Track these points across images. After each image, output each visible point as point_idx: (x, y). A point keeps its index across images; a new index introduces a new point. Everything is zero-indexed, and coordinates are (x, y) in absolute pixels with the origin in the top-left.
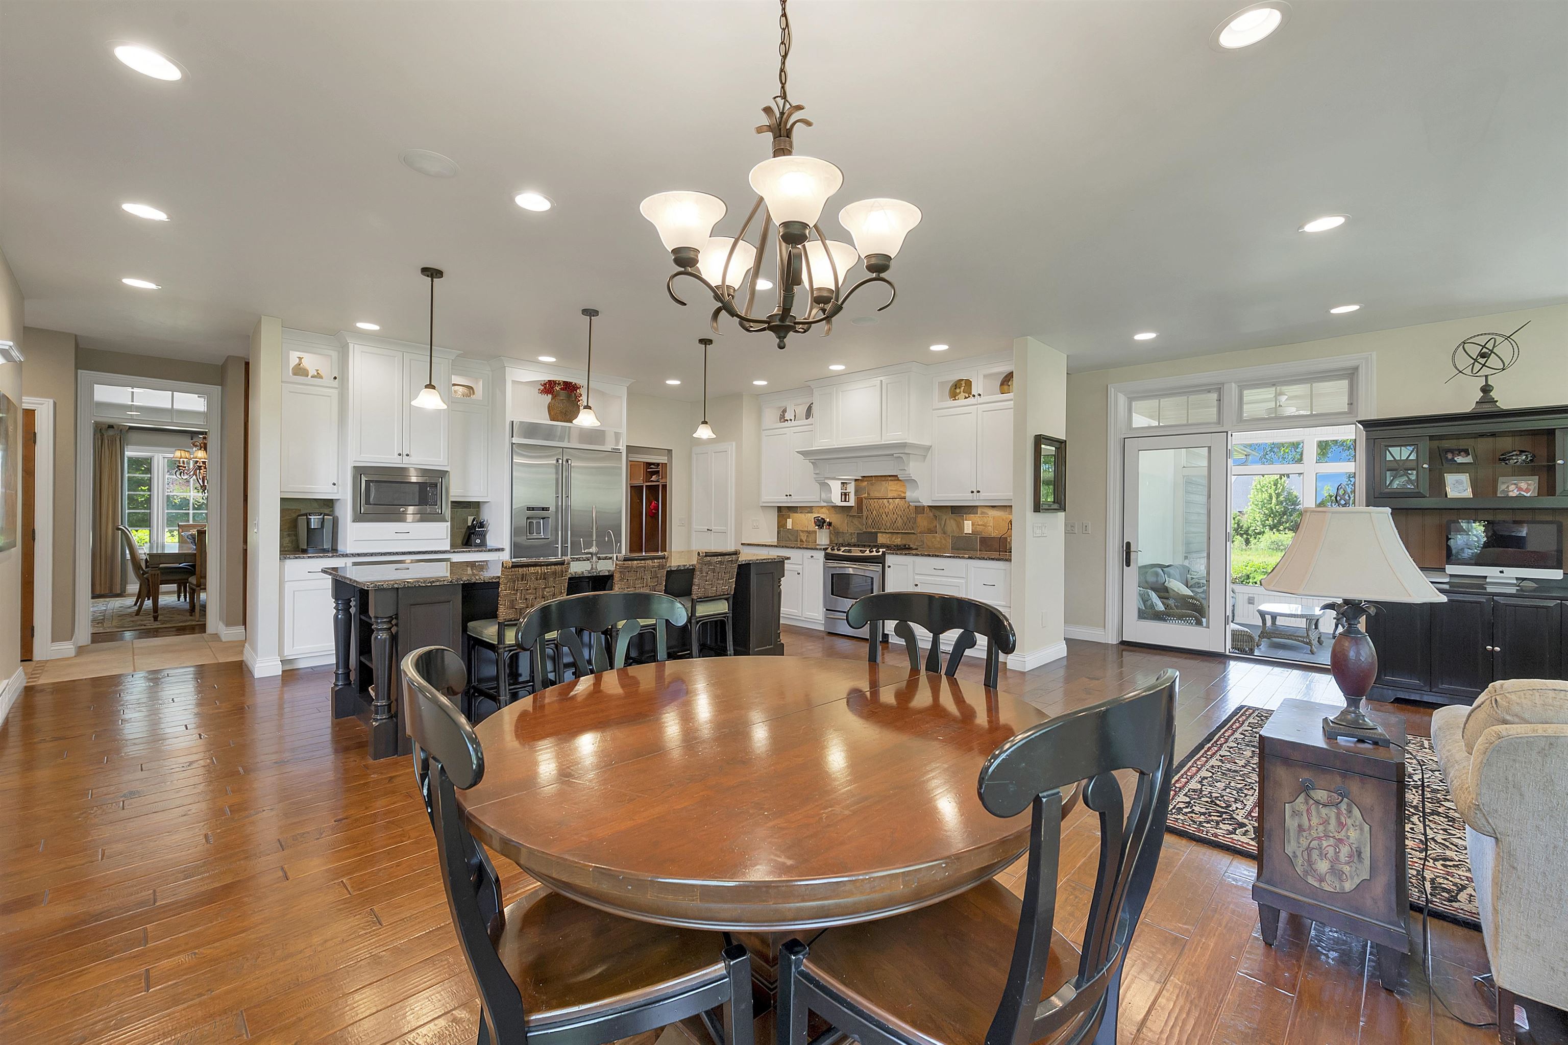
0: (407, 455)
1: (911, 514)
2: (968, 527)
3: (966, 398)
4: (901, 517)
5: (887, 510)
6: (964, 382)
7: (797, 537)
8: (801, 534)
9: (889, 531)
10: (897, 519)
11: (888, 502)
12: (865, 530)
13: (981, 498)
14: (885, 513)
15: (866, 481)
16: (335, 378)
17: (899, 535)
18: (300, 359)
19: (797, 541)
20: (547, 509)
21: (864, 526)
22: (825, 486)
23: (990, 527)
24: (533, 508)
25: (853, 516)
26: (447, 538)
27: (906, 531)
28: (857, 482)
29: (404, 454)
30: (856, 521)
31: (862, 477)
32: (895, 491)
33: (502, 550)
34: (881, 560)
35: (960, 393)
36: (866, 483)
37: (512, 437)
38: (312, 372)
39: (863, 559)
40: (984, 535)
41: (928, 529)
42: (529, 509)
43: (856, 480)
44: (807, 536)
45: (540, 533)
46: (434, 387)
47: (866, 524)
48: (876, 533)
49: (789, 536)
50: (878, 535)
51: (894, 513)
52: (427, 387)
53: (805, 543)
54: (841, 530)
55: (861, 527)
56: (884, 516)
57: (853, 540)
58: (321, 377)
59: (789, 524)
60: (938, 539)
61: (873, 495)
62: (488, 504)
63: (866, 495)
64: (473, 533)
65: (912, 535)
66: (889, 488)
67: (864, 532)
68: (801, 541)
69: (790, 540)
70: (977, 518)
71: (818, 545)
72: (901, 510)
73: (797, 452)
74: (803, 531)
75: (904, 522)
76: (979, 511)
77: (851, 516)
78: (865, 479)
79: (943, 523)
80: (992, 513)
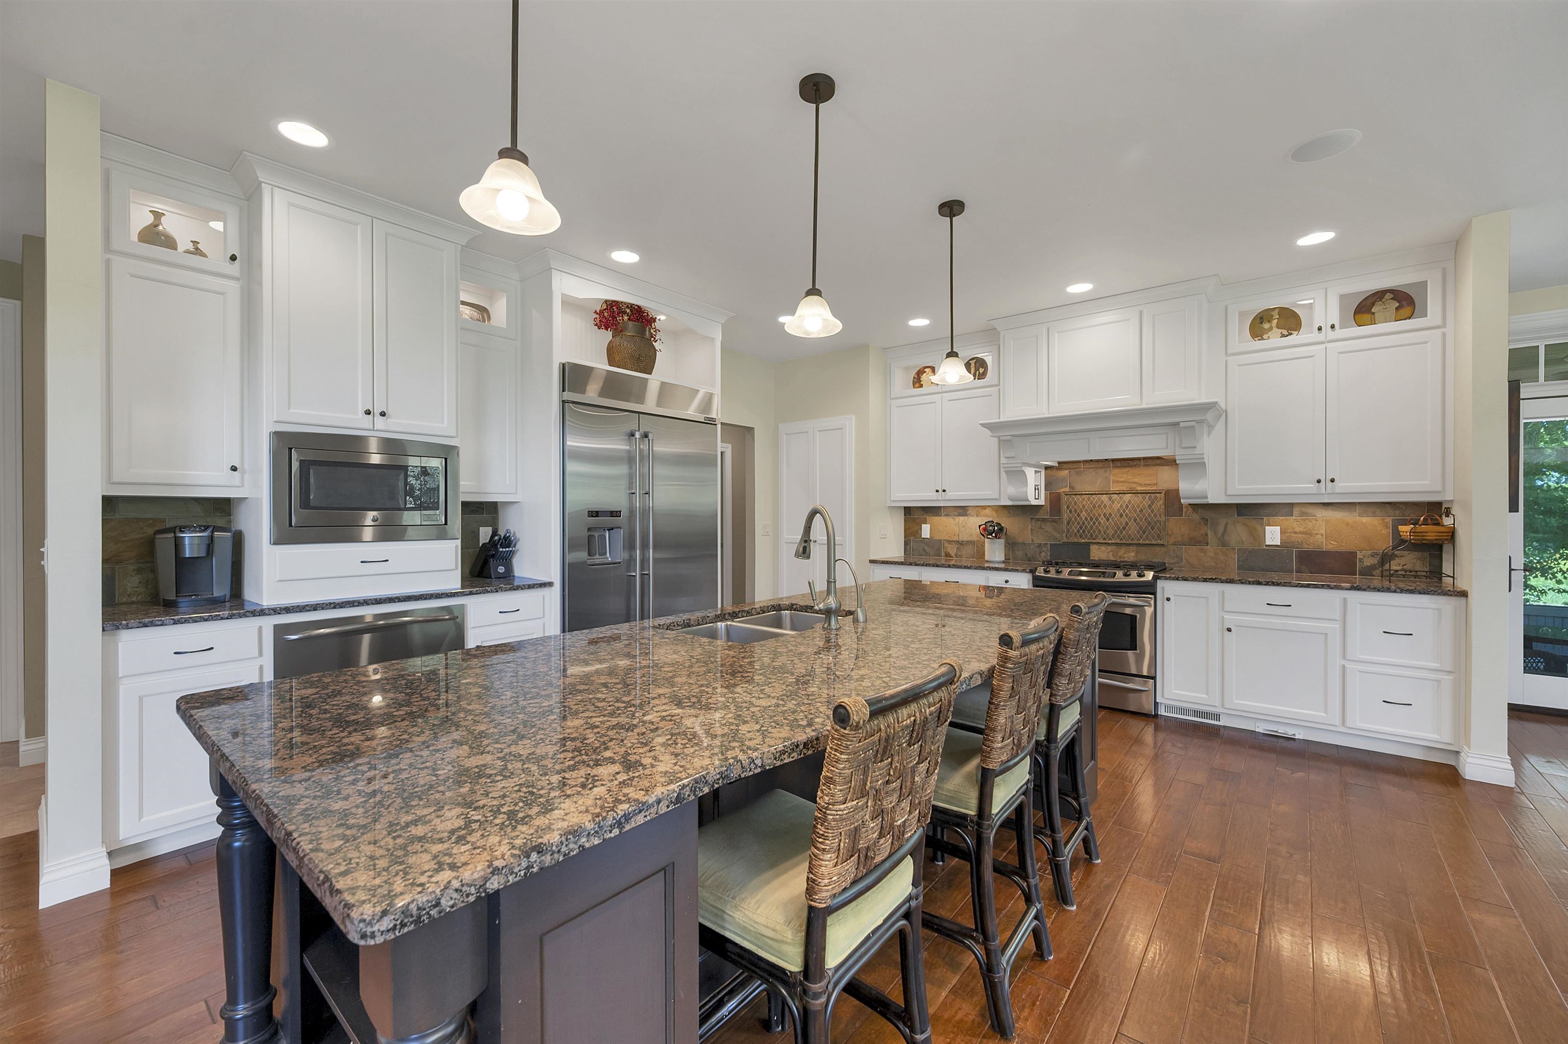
0: (383, 414)
1: (1155, 515)
2: (1273, 535)
3: (1283, 336)
4: (1135, 520)
5: (1107, 511)
6: (1277, 311)
7: (939, 549)
8: (947, 545)
9: (1113, 541)
10: (1127, 524)
11: (1110, 499)
12: (1065, 540)
13: (1336, 492)
14: (1105, 515)
15: (1067, 469)
16: (233, 258)
17: (1131, 548)
18: (157, 215)
19: (939, 555)
20: (615, 514)
21: (1064, 535)
22: (1016, 475)
23: (1320, 536)
24: (597, 512)
25: (1044, 520)
26: (457, 568)
27: (1147, 542)
28: (1049, 471)
29: (377, 411)
30: (1048, 527)
31: (1059, 463)
32: (1124, 482)
33: (550, 584)
34: (1149, 589)
35: (1271, 329)
36: (1067, 471)
37: (563, 391)
38: (184, 244)
39: (1111, 587)
40: (1306, 547)
41: (1191, 539)
42: (594, 514)
43: (1047, 468)
44: (958, 549)
45: (606, 553)
46: (524, 159)
47: (1068, 530)
48: (1088, 545)
49: (926, 548)
50: (1092, 547)
51: (1121, 515)
52: (504, 154)
53: (955, 558)
54: (1020, 540)
55: (1058, 535)
56: (1102, 520)
57: (1043, 554)
58: (203, 255)
59: (926, 531)
60: (1211, 554)
61: (1079, 488)
62: (516, 505)
63: (1067, 489)
64: (493, 556)
65: (1158, 549)
66: (1112, 478)
67: (1064, 544)
68: (948, 555)
69: (927, 554)
70: (1294, 522)
71: (988, 562)
72: (1135, 511)
73: (982, 425)
74: (950, 542)
75: (1141, 528)
76: (1296, 511)
77: (1038, 520)
78: (1065, 466)
79: (1221, 529)
80: (1321, 513)
